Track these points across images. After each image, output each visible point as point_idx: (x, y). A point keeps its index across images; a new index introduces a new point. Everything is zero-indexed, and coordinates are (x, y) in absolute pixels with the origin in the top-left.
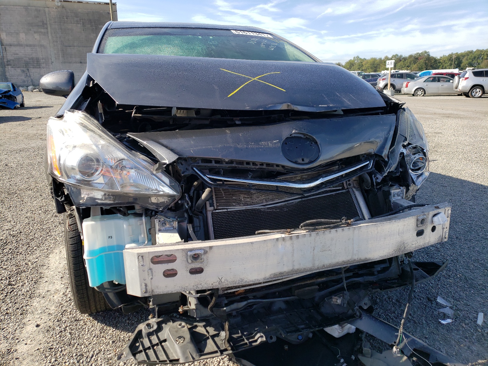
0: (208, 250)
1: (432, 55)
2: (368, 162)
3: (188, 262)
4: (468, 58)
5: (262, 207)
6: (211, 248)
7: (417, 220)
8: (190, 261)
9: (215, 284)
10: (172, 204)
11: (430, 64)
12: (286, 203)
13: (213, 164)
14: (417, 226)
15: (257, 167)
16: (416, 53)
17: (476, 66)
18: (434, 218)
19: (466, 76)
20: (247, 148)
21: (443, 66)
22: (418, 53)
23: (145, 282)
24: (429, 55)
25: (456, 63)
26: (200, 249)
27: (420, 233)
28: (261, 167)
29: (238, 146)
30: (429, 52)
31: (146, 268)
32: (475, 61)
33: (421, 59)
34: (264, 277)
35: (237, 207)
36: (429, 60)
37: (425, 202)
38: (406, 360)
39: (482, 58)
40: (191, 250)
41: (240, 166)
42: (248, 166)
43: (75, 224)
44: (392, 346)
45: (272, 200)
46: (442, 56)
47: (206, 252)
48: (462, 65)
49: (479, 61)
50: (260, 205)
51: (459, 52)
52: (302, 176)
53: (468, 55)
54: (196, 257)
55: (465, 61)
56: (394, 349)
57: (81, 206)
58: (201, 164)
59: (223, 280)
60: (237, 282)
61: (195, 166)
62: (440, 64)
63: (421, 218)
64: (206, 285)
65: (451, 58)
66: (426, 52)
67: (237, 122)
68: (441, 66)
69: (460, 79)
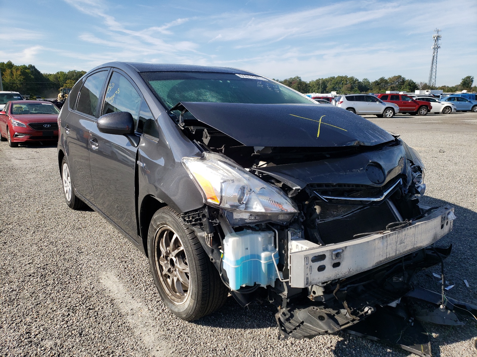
0: (344, 249)
1: (303, 80)
2: (399, 180)
3: (332, 258)
4: (331, 83)
5: (342, 218)
6: (346, 247)
7: (442, 218)
8: (334, 258)
9: (346, 273)
10: (293, 219)
11: (301, 88)
12: (353, 213)
13: (325, 188)
14: (442, 222)
15: (350, 188)
16: (289, 78)
17: (338, 90)
18: (448, 216)
19: (341, 100)
20: (346, 174)
21: (312, 90)
22: (291, 78)
23: (308, 276)
24: (300, 80)
25: (322, 87)
26: (340, 249)
27: (442, 227)
28: (352, 188)
29: (340, 173)
30: (300, 77)
31: (309, 266)
32: (337, 86)
33: (294, 83)
34: (372, 265)
35: (330, 219)
36: (301, 84)
37: (437, 206)
38: (450, 313)
39: (343, 83)
40: (335, 250)
41: (340, 188)
42: (345, 188)
43: (198, 243)
44: (440, 305)
45: (347, 211)
46: (311, 81)
47: (343, 251)
48: (327, 89)
49: (340, 86)
50: (340, 216)
51: (324, 78)
52: (361, 192)
53: (332, 81)
54: (338, 255)
55: (329, 86)
56: (441, 307)
57: (235, 225)
58: (317, 188)
59: (351, 270)
60: (359, 271)
61: (314, 190)
62: (310, 88)
63: (443, 216)
64: (341, 275)
65: (318, 83)
66: (298, 78)
67: (328, 156)
68: (311, 90)
69: (337, 103)
